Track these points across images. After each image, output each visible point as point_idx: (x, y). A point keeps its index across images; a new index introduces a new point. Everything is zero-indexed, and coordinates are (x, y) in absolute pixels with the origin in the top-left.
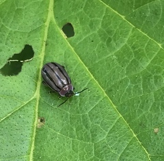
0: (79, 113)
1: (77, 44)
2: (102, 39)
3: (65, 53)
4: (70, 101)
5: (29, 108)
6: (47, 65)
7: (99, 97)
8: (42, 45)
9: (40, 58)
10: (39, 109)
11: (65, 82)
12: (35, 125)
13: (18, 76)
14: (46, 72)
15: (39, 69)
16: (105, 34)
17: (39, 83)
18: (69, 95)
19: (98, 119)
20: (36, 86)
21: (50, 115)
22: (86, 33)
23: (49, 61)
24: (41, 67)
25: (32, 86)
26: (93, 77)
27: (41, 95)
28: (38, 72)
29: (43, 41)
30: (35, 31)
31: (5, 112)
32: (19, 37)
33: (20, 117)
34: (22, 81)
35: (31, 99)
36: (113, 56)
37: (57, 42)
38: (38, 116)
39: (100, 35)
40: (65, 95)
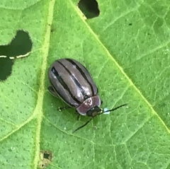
0: (110, 142)
1: (105, 28)
2: (146, 20)
3: (85, 44)
4: (95, 122)
5: (26, 136)
6: (59, 62)
7: (143, 116)
8: (46, 31)
9: (42, 51)
10: (42, 137)
11: (88, 91)
12: (36, 163)
13: (6, 82)
15: (41, 71)
16: (151, 13)
17: (41, 94)
18: (93, 113)
19: (143, 153)
20: (36, 98)
21: (61, 147)
22: (120, 11)
23: (56, 56)
24: (44, 67)
25: (29, 97)
26: (132, 84)
27: (45, 113)
28: (39, 75)
29: (46, 24)
30: (34, 8)
32: (7, 18)
33: (10, 150)
34: (13, 91)
35: (29, 120)
36: (165, 48)
37: (70, 25)
38: (41, 148)
39: (144, 15)
40: (87, 113)
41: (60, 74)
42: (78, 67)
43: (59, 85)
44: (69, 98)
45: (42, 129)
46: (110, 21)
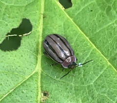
0: (83, 84)
1: (76, 14)
2: (101, 8)
3: (64, 25)
4: (74, 72)
5: (32, 83)
6: (49, 36)
7: (103, 66)
8: (40, 18)
9: (38, 31)
10: (42, 83)
11: (68, 53)
12: (39, 99)
13: (18, 51)
16: (103, 3)
17: (40, 57)
18: (72, 66)
20: (37, 59)
21: (54, 88)
22: (84, 3)
23: (47, 33)
24: (41, 40)
25: (33, 59)
26: (95, 47)
27: (43, 68)
28: (38, 45)
29: (40, 14)
30: (32, 4)
32: (16, 11)
33: (23, 92)
34: (22, 56)
35: (33, 73)
36: (114, 24)
37: (55, 13)
38: (42, 90)
39: (99, 5)
40: (68, 66)
41: (50, 44)
42: (61, 39)
43: (50, 50)
44: (57, 58)
45: (41, 78)
46: (79, 9)
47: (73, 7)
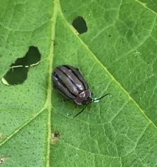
0: (100, 122)
1: (92, 40)
3: (78, 53)
4: (89, 109)
5: (40, 122)
7: (123, 102)
8: (50, 45)
10: (52, 122)
12: (49, 141)
13: (24, 84)
14: (57, 77)
15: (48, 74)
16: (124, 27)
17: (50, 91)
18: (87, 102)
19: (124, 128)
20: (46, 94)
22: (101, 28)
23: (59, 63)
24: (51, 71)
25: (41, 94)
26: (113, 79)
27: (53, 105)
28: (47, 77)
29: (50, 40)
30: (40, 29)
31: (12, 129)
32: (21, 38)
33: (29, 133)
34: (29, 90)
35: (42, 110)
36: (135, 51)
37: (67, 40)
38: (52, 130)
39: (118, 28)
40: (82, 102)
44: (68, 93)
45: (52, 116)
46: (95, 35)
47: (89, 32)
